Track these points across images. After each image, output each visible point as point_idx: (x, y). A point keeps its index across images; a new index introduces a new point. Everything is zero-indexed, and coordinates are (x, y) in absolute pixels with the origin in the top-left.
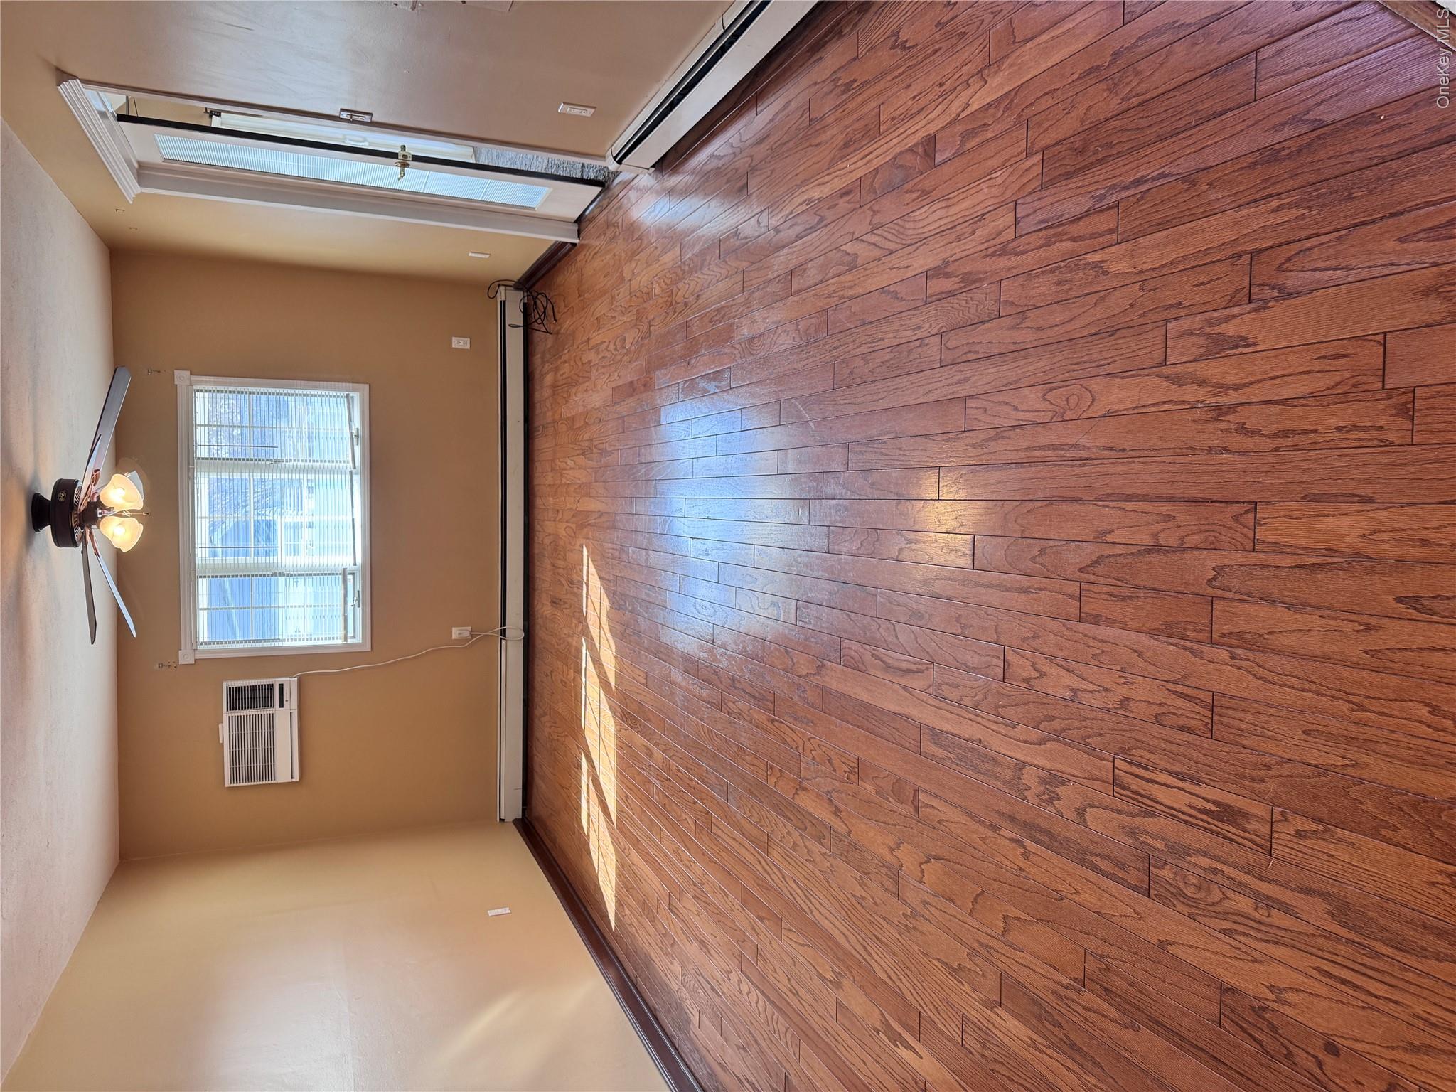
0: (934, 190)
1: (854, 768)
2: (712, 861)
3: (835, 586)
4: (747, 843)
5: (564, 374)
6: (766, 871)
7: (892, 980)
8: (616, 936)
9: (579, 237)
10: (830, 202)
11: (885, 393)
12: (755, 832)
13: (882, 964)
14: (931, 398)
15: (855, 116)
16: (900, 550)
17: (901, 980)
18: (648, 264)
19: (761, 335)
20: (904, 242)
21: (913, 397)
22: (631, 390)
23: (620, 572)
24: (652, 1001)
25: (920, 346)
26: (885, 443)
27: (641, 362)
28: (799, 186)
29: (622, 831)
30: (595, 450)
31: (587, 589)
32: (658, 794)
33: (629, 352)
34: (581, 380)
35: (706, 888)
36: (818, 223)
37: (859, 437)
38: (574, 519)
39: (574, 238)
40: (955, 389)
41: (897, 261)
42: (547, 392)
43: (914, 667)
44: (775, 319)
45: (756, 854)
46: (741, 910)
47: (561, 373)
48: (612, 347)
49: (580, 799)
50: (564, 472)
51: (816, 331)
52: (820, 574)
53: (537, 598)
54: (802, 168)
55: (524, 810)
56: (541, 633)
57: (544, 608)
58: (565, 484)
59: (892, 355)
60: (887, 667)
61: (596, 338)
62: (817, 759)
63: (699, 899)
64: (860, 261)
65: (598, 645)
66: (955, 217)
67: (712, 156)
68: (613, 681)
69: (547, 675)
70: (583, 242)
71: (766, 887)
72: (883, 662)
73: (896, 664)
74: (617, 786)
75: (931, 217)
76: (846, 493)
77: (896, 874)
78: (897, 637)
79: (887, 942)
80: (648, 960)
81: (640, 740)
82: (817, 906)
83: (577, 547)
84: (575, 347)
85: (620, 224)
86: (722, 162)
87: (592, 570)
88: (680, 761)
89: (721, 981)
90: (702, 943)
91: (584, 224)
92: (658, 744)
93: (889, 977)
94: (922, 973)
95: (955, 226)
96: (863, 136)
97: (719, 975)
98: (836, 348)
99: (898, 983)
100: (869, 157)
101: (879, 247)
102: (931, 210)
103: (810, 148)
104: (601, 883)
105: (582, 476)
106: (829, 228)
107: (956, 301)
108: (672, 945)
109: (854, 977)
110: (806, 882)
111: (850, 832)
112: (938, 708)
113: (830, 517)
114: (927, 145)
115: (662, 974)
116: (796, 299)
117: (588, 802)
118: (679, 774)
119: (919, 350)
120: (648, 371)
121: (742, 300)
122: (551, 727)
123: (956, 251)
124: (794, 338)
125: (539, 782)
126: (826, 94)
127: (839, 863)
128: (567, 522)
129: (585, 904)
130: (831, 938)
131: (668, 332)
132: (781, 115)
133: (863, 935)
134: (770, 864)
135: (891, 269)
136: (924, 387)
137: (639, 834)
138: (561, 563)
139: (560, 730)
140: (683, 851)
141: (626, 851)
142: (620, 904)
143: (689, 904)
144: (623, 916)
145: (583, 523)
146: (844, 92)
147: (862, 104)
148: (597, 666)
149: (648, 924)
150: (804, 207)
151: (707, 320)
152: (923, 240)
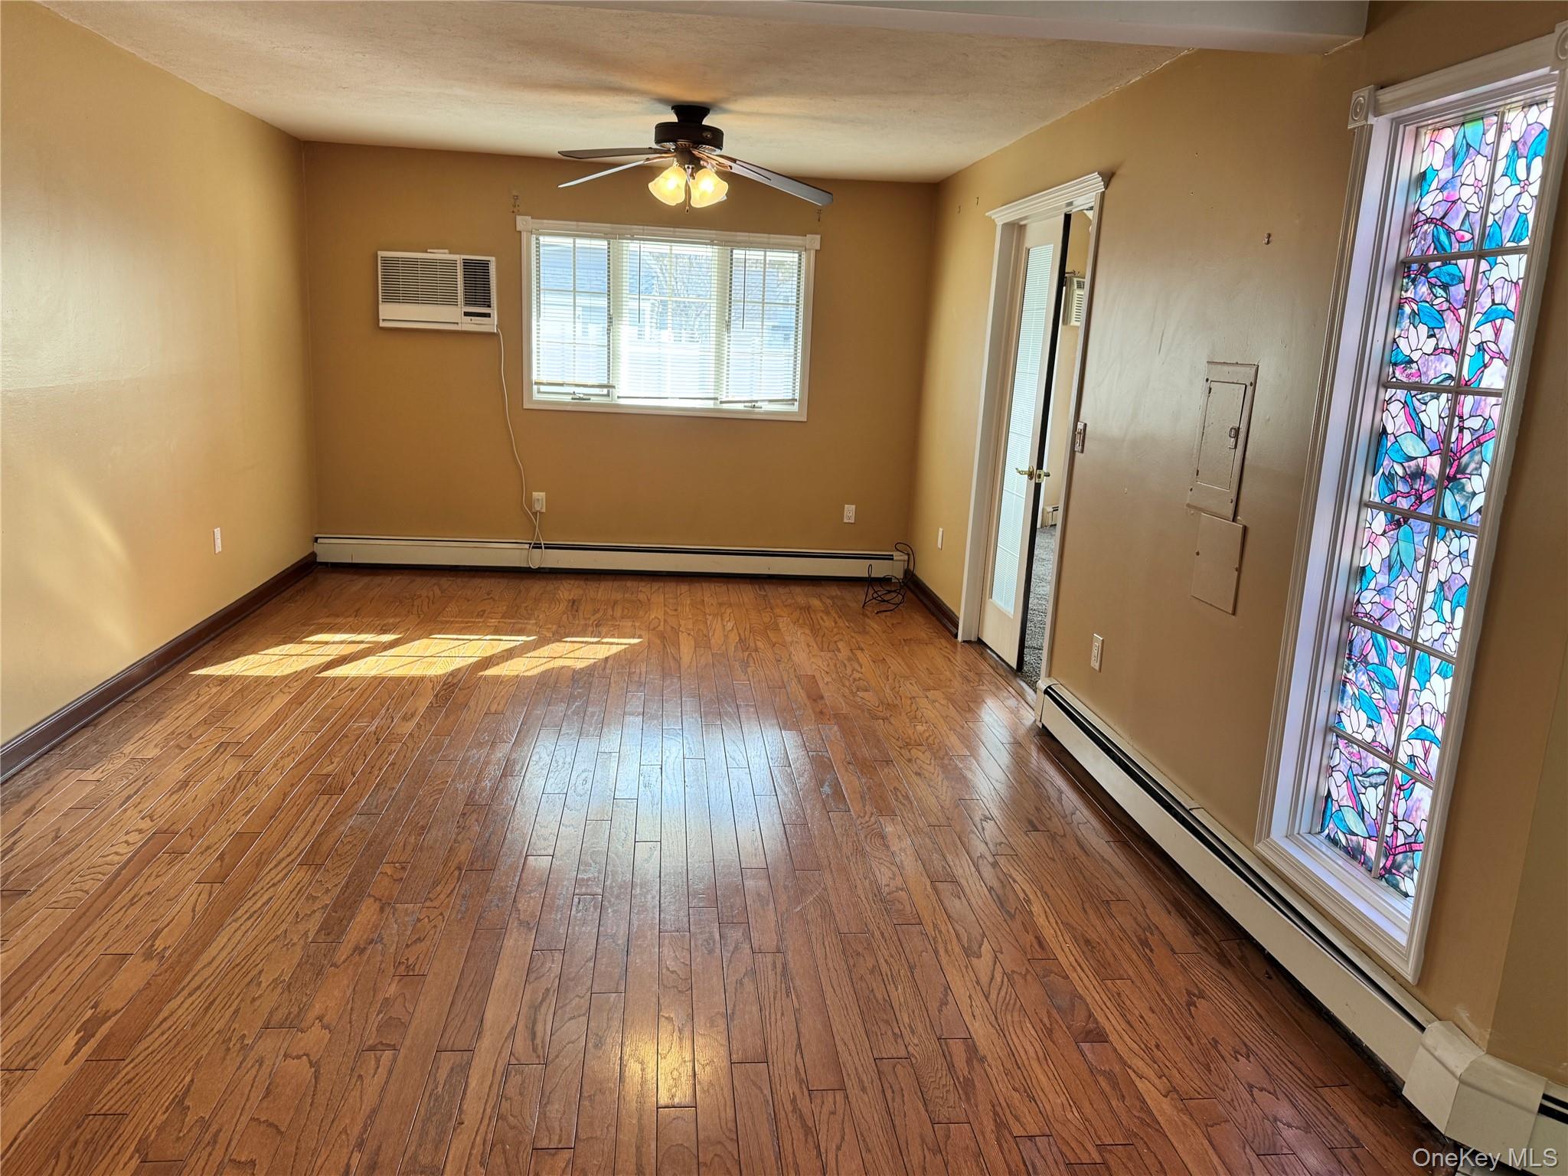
0: (1053, 1042)
1: (413, 970)
2: (285, 795)
3: (621, 941)
4: (310, 840)
5: (822, 619)
6: (279, 863)
7: (161, 1023)
8: (183, 676)
9: (964, 641)
10: (1030, 926)
11: (840, 995)
12: (325, 848)
13: (182, 1009)
14: (840, 1048)
15: (1116, 952)
16: (669, 1019)
17: (163, 1034)
18: (945, 718)
19: (888, 847)
20: (999, 1010)
21: (840, 1028)
22: (816, 697)
23: (615, 682)
24: (108, 720)
25: (894, 1034)
26: (788, 996)
27: (845, 709)
28: (1041, 889)
29: (309, 683)
30: (747, 653)
31: (593, 643)
32: (359, 728)
33: (854, 694)
34: (819, 639)
35: (252, 789)
36: (1008, 912)
37: (791, 965)
38: (669, 629)
39: (963, 636)
40: (852, 1076)
41: (979, 1005)
42: (801, 600)
43: (538, 1041)
44: (905, 863)
45: (298, 851)
46: (230, 832)
47: (825, 618)
48: (857, 675)
49: (345, 632)
50: (719, 619)
51: (897, 911)
52: (635, 923)
53: (577, 583)
54: (1059, 892)
55: (326, 564)
56: (536, 587)
57: (567, 591)
58: (706, 619)
59: (881, 1002)
60: (535, 1008)
61: (864, 658)
62: (419, 924)
63: (239, 779)
64: (975, 961)
65: (529, 655)
66: (1029, 1069)
67: (1061, 792)
68: (490, 672)
69: (488, 594)
70: (959, 646)
71: (259, 863)
72: (541, 1003)
73: (540, 1018)
74: (364, 678)
75: (1027, 1041)
76: (728, 951)
77: (292, 1024)
78: (570, 1019)
79: (208, 1016)
80: (156, 716)
81: (423, 704)
82: (243, 927)
83: (638, 632)
84: (853, 634)
85: (981, 687)
86: (1056, 803)
87: (615, 649)
88: (402, 755)
89: (140, 808)
90: (184, 784)
91: (977, 647)
92: (419, 728)
93: (165, 1020)
94: (174, 1061)
95: (1019, 1068)
96: (1098, 961)
97: (148, 806)
98: (882, 934)
99: (158, 1032)
100: (1078, 968)
101: (991, 982)
102: (1033, 1040)
103: (1080, 902)
104: (247, 657)
105: (717, 639)
106: (1005, 925)
107: (944, 1073)
108: (178, 746)
109: (160, 974)
110: (271, 913)
111: (337, 967)
112: (494, 1071)
113: (701, 933)
114: (1098, 1033)
115: (141, 734)
116: (928, 887)
117: (342, 642)
118: (386, 754)
119: (890, 1033)
120: (836, 716)
121: (921, 825)
122: (428, 597)
123: (995, 1072)
124: (889, 885)
125: (361, 583)
126: (1135, 919)
127: (298, 953)
128: (665, 621)
129: (218, 638)
130: (206, 945)
131: (879, 740)
132: (1109, 868)
133: (213, 985)
134: (288, 868)
135: (970, 996)
136: (851, 1041)
137: (309, 704)
138: (618, 613)
139: (425, 609)
140: (294, 759)
141: (286, 690)
142: (224, 680)
143: (231, 768)
144: (208, 685)
145: (665, 639)
146: (1140, 939)
147: (1130, 959)
148: (505, 653)
149: (201, 715)
150: (1022, 895)
151: (896, 784)
152: (1002, 1032)
